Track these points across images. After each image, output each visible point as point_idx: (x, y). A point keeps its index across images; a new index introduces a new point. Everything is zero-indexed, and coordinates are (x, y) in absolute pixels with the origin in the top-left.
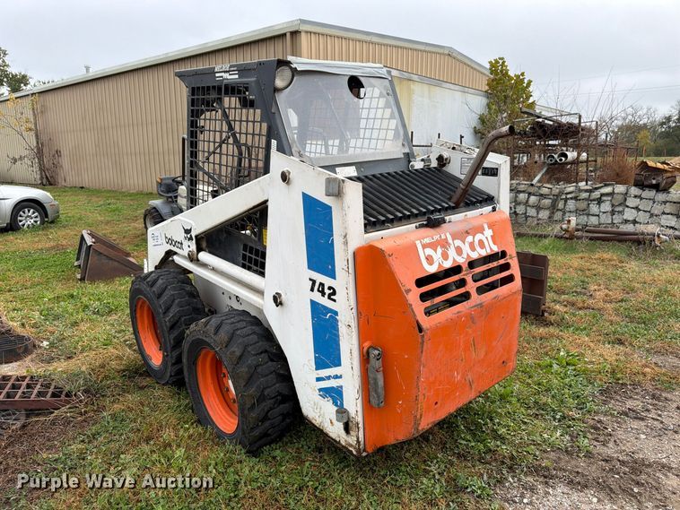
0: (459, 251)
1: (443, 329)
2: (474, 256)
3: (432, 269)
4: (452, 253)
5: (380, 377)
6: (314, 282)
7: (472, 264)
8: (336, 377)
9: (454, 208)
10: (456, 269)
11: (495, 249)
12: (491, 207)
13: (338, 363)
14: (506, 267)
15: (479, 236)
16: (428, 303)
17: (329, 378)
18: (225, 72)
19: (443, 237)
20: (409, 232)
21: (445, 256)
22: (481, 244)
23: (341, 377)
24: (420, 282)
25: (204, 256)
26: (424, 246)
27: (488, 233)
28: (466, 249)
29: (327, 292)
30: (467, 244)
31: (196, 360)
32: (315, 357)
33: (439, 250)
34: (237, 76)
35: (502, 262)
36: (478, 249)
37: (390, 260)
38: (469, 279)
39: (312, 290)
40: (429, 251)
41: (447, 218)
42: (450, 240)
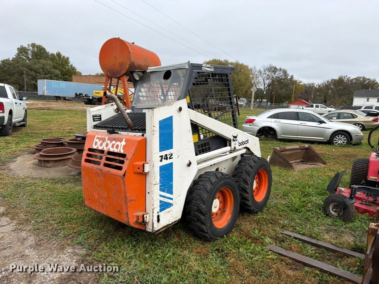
0: (107, 145)
2: (112, 150)
3: (95, 147)
4: (104, 144)
7: (109, 153)
10: (102, 152)
11: (122, 151)
14: (123, 162)
15: (118, 143)
16: (87, 158)
19: (105, 137)
21: (101, 145)
22: (117, 147)
26: (97, 138)
27: (124, 143)
28: (110, 146)
30: (111, 144)
33: (101, 141)
35: (121, 159)
36: (115, 147)
38: (104, 158)
41: (119, 132)
42: (106, 140)
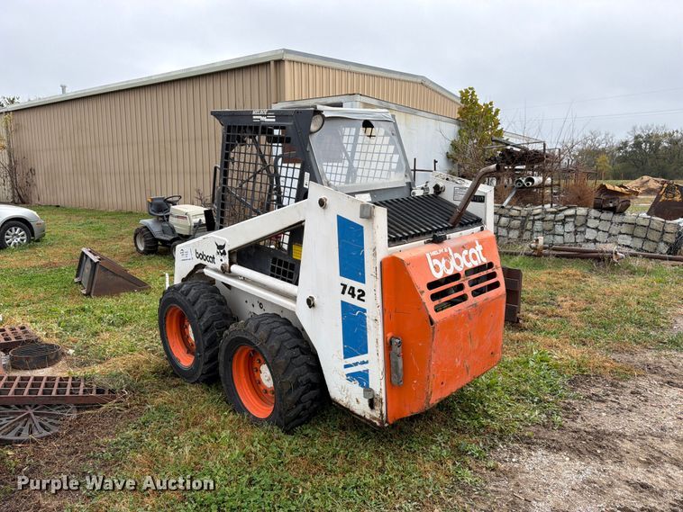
0: (458, 262)
1: (448, 323)
2: (470, 266)
3: (439, 276)
4: (453, 263)
5: (400, 360)
6: (345, 286)
7: (468, 272)
8: (363, 363)
9: (451, 228)
10: (456, 276)
11: (485, 261)
12: (479, 228)
13: (364, 351)
14: (493, 275)
15: (472, 251)
16: (437, 302)
17: (356, 364)
18: (262, 116)
19: (446, 251)
20: (419, 246)
21: (448, 266)
22: (474, 257)
23: (367, 362)
24: (431, 286)
25: (236, 268)
26: (433, 258)
27: (479, 248)
28: (463, 260)
29: (357, 294)
30: (464, 257)
31: (232, 357)
32: (344, 348)
33: (444, 261)
34: (274, 120)
35: (490, 271)
36: (472, 260)
37: (409, 268)
38: (466, 284)
39: (343, 293)
40: (436, 262)
41: (447, 236)
42: (451, 253)
